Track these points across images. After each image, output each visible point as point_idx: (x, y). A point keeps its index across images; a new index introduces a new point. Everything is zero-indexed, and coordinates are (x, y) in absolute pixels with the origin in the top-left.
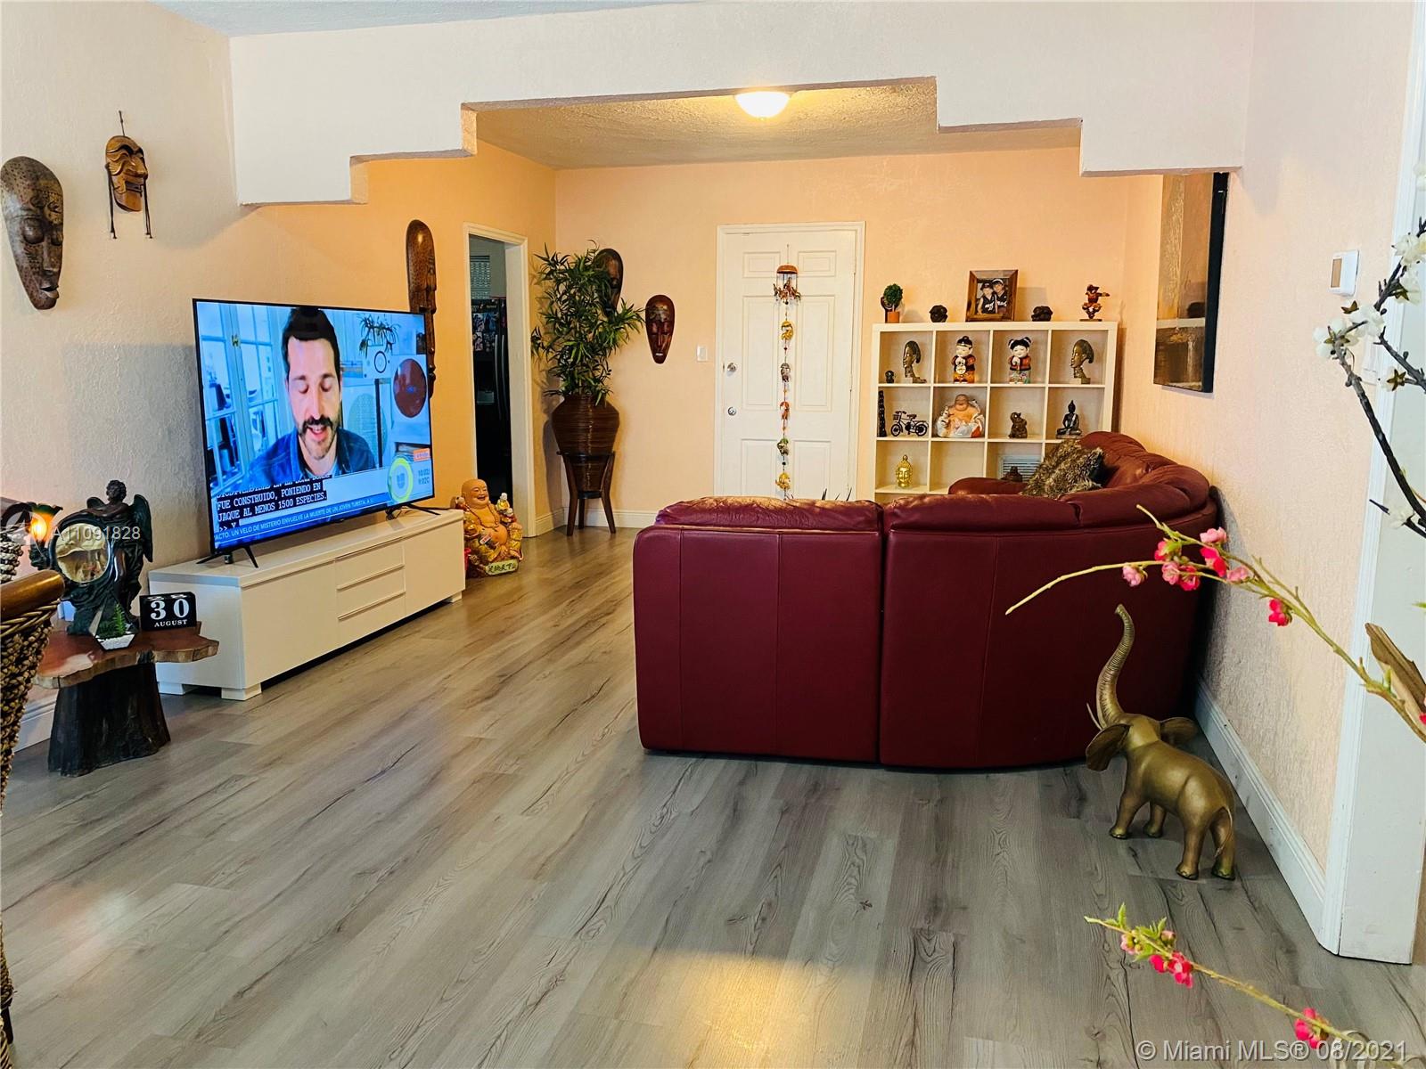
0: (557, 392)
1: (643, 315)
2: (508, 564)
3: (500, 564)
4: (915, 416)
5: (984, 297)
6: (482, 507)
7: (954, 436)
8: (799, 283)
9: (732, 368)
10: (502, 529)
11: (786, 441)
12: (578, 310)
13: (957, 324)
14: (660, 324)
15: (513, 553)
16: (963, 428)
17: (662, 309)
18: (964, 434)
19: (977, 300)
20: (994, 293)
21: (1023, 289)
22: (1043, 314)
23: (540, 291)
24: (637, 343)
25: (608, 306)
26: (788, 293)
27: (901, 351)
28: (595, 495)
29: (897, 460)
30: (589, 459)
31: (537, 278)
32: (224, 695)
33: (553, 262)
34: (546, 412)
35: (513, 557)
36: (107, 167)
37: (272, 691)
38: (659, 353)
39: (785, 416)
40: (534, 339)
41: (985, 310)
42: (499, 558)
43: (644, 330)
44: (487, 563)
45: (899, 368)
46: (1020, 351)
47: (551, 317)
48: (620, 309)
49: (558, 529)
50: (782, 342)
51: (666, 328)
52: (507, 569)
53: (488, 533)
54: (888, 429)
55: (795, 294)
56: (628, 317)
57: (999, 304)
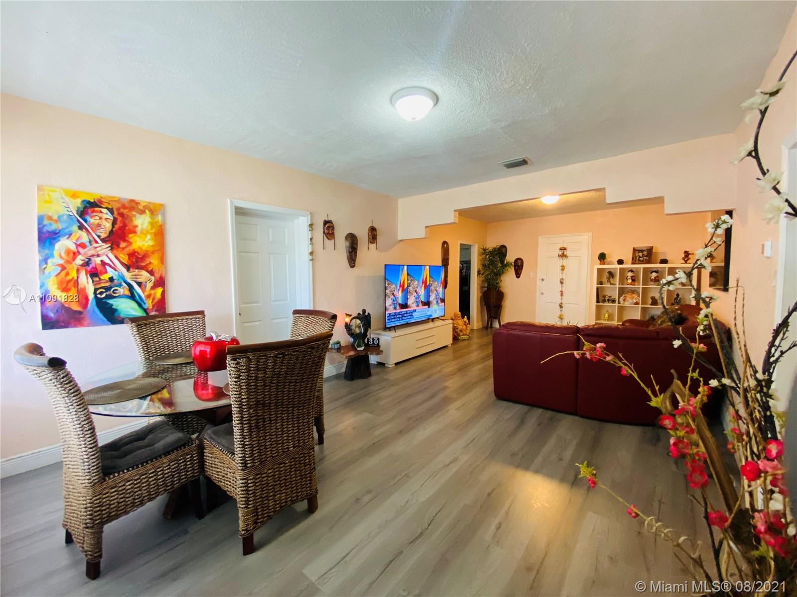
0: (485, 287)
1: (513, 264)
2: (466, 337)
3: (464, 337)
4: (611, 297)
5: (639, 256)
6: (459, 320)
7: (627, 304)
8: (567, 253)
9: (543, 280)
10: (465, 327)
11: (562, 304)
12: (492, 263)
13: (628, 265)
14: (519, 266)
15: (468, 334)
16: (630, 301)
17: (519, 262)
18: (631, 304)
19: (636, 257)
20: (643, 255)
21: (656, 253)
22: (664, 261)
23: (481, 258)
24: (511, 272)
25: (502, 262)
26: (563, 256)
27: (606, 275)
28: (496, 318)
29: (604, 311)
30: (493, 307)
31: (480, 254)
32: (386, 365)
33: (485, 250)
34: (481, 292)
35: (467, 335)
36: (368, 233)
37: (398, 366)
38: (518, 275)
39: (562, 295)
40: (478, 272)
41: (639, 260)
42: (463, 335)
43: (513, 268)
44: (460, 336)
45: (605, 280)
46: (654, 275)
47: (484, 265)
48: (505, 262)
49: (483, 328)
50: (561, 271)
51: (520, 267)
52: (466, 338)
53: (460, 327)
54: (600, 300)
55: (566, 256)
56: (508, 265)
57: (645, 258)
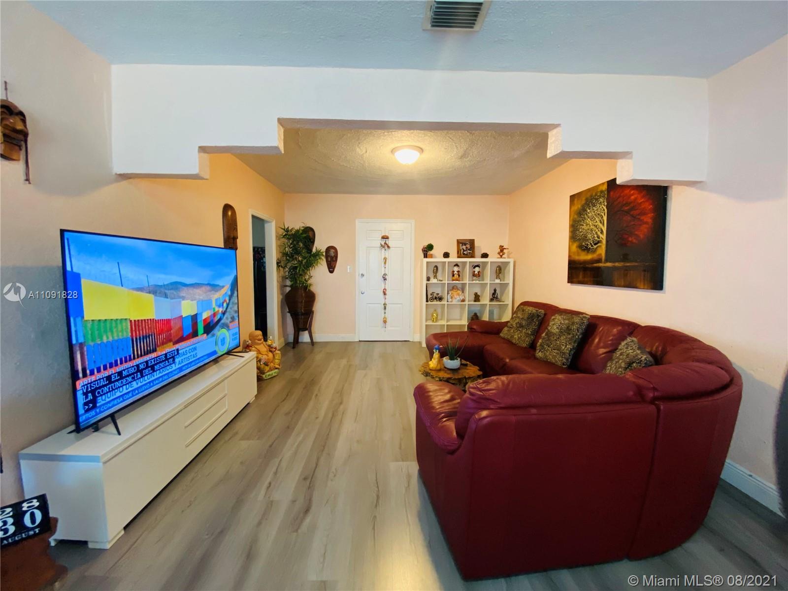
0: (287, 286)
1: (324, 254)
2: (274, 373)
3: (270, 373)
4: (438, 294)
5: (463, 249)
7: (454, 302)
8: (390, 242)
9: (363, 275)
10: (270, 355)
11: (386, 304)
12: (296, 251)
13: (453, 258)
14: (332, 258)
15: (277, 366)
16: (458, 299)
17: (332, 252)
18: (458, 301)
19: (461, 250)
20: (466, 248)
21: (478, 247)
22: (485, 256)
23: (279, 242)
25: (309, 250)
26: (385, 246)
28: (305, 329)
30: (303, 314)
31: (278, 238)
32: (91, 545)
33: (287, 230)
34: (282, 294)
35: (276, 368)
38: (331, 268)
39: (385, 294)
40: (278, 263)
41: (464, 254)
42: (271, 370)
43: (325, 260)
44: (264, 373)
46: (477, 269)
47: (285, 254)
48: (314, 250)
49: (287, 344)
50: (383, 265)
51: (334, 259)
52: (274, 375)
53: (264, 358)
54: (429, 299)
55: (388, 247)
56: (318, 254)
57: (469, 251)
